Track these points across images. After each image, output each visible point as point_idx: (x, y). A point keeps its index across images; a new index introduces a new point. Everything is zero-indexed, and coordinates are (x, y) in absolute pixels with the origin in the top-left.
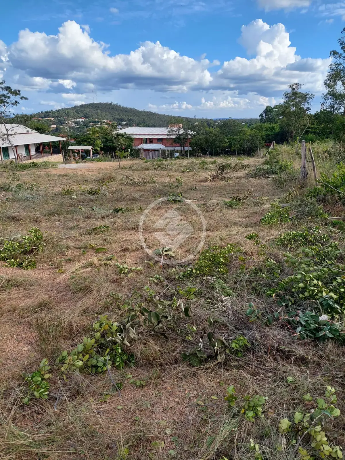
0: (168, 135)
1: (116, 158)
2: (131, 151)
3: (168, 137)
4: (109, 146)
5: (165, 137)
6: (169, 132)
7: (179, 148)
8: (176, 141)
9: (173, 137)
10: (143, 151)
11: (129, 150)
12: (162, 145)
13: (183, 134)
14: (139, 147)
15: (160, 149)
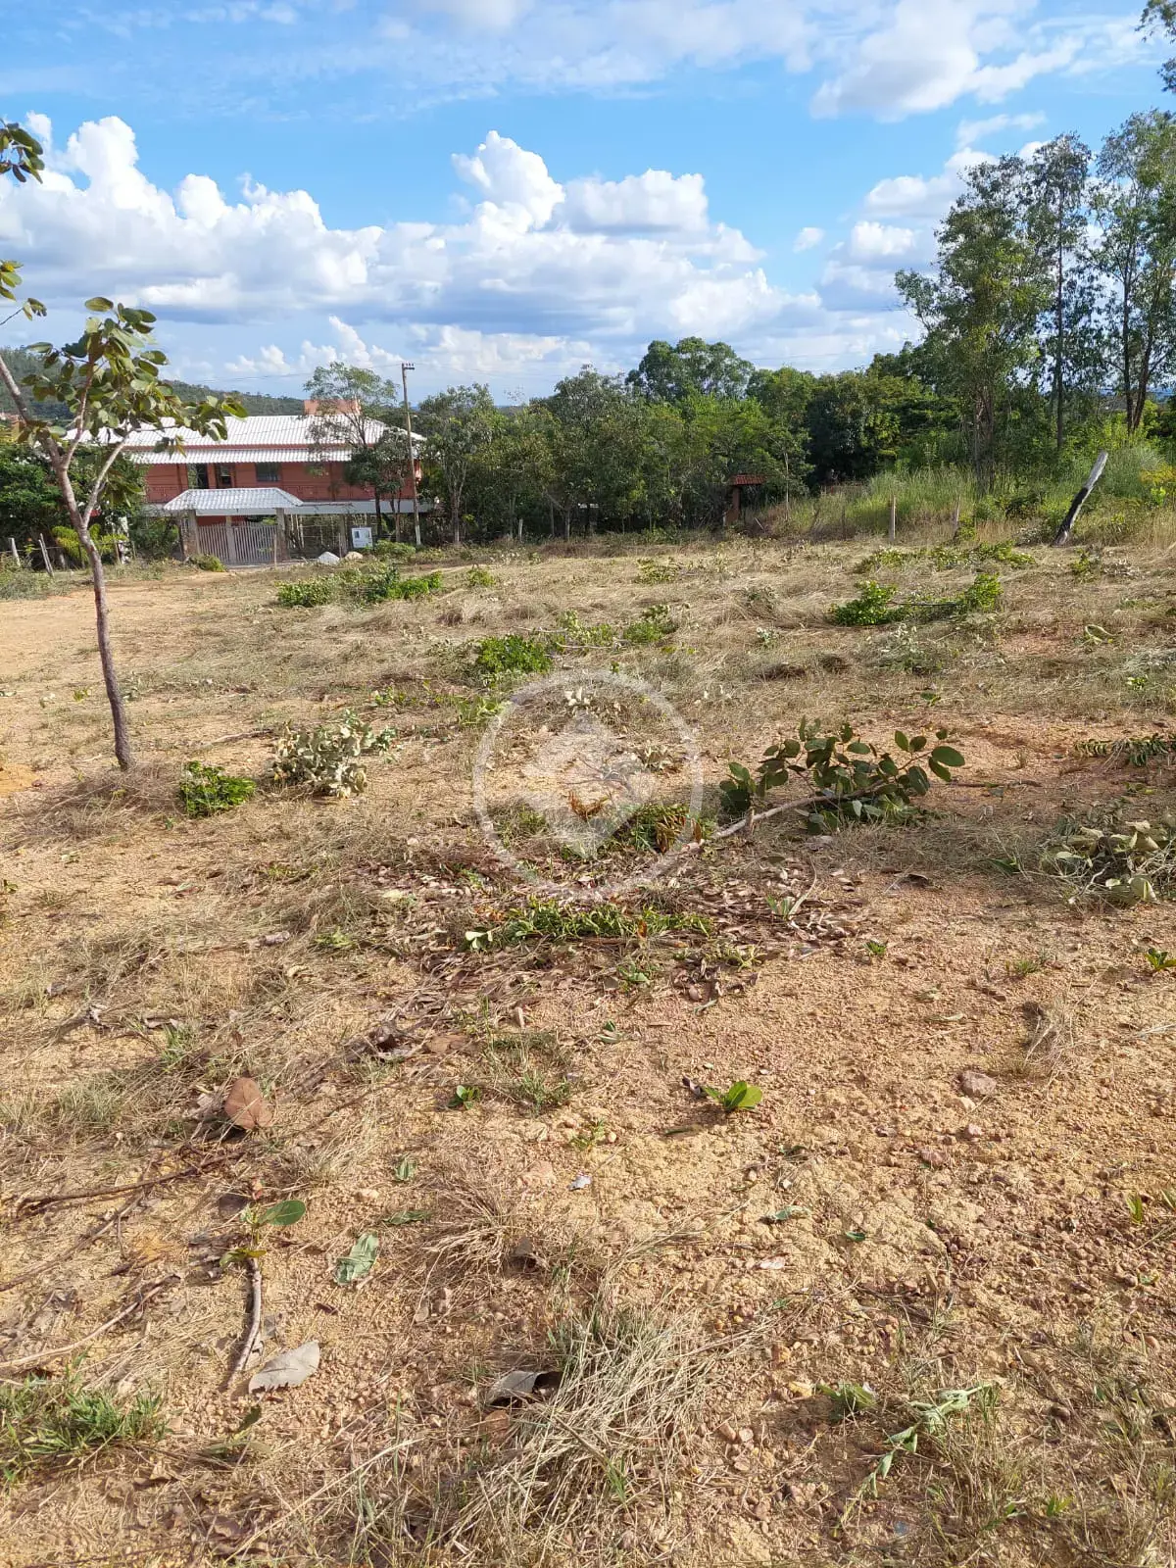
0: (311, 448)
1: (57, 565)
2: (133, 528)
3: (315, 457)
4: (18, 503)
5: (302, 457)
6: (315, 432)
7: (367, 507)
8: (357, 471)
9: (342, 456)
10: (194, 526)
11: (124, 520)
12: (288, 495)
13: (382, 440)
14: (176, 504)
15: (280, 510)
